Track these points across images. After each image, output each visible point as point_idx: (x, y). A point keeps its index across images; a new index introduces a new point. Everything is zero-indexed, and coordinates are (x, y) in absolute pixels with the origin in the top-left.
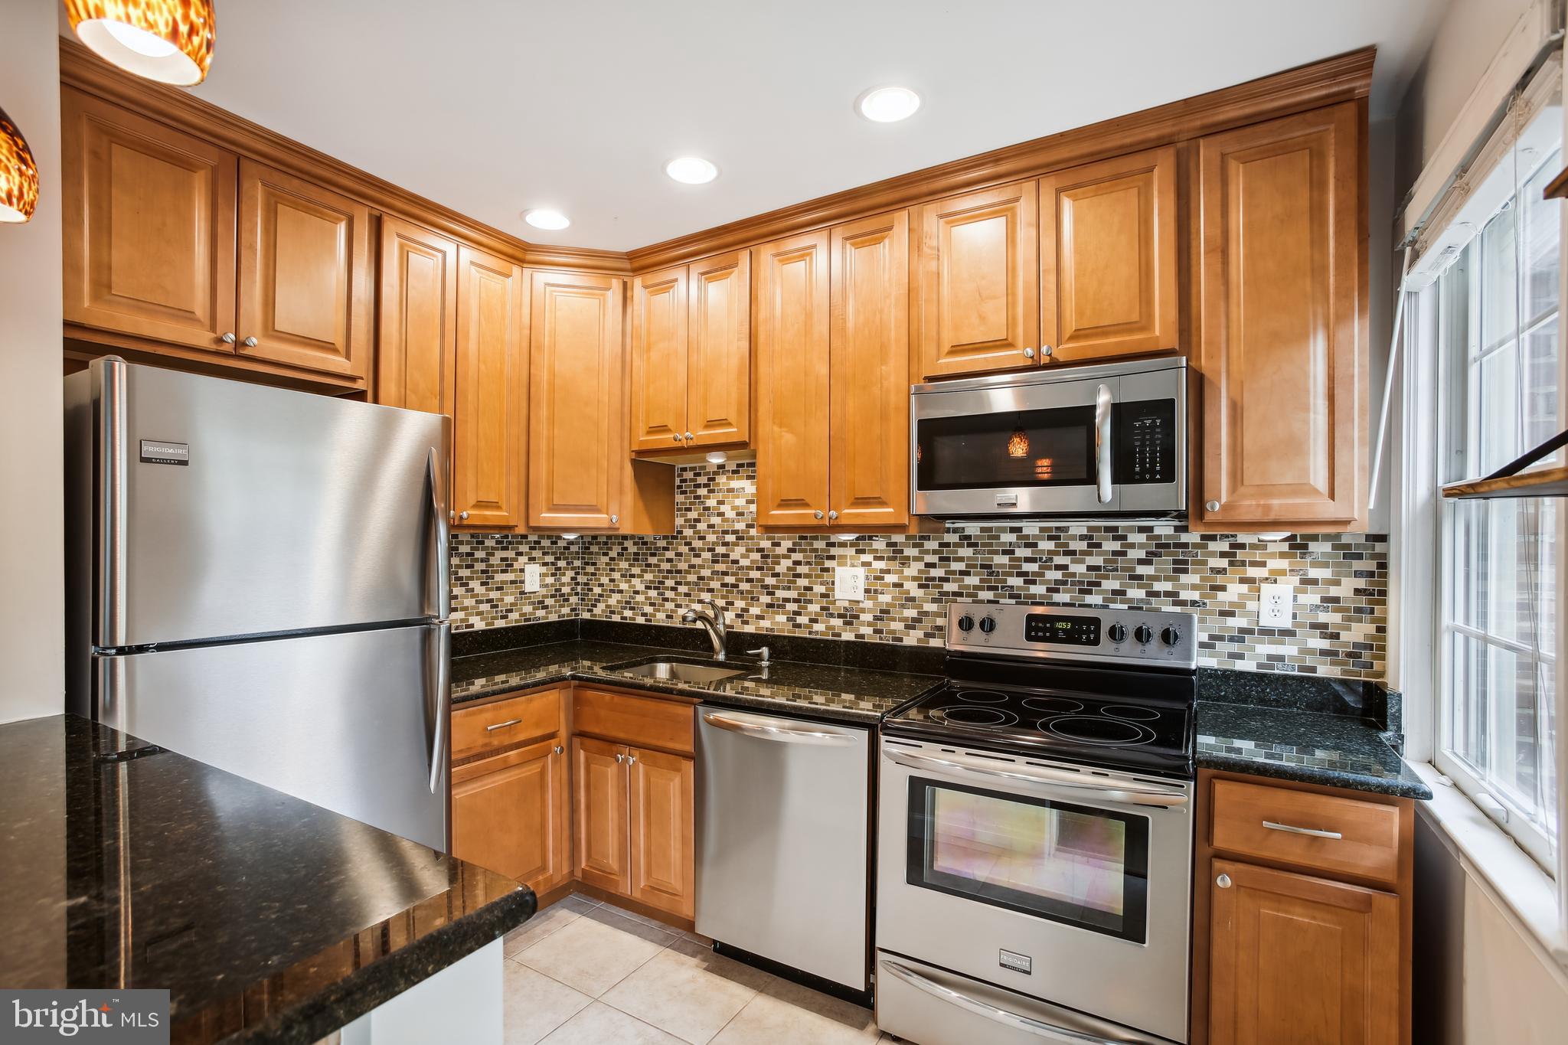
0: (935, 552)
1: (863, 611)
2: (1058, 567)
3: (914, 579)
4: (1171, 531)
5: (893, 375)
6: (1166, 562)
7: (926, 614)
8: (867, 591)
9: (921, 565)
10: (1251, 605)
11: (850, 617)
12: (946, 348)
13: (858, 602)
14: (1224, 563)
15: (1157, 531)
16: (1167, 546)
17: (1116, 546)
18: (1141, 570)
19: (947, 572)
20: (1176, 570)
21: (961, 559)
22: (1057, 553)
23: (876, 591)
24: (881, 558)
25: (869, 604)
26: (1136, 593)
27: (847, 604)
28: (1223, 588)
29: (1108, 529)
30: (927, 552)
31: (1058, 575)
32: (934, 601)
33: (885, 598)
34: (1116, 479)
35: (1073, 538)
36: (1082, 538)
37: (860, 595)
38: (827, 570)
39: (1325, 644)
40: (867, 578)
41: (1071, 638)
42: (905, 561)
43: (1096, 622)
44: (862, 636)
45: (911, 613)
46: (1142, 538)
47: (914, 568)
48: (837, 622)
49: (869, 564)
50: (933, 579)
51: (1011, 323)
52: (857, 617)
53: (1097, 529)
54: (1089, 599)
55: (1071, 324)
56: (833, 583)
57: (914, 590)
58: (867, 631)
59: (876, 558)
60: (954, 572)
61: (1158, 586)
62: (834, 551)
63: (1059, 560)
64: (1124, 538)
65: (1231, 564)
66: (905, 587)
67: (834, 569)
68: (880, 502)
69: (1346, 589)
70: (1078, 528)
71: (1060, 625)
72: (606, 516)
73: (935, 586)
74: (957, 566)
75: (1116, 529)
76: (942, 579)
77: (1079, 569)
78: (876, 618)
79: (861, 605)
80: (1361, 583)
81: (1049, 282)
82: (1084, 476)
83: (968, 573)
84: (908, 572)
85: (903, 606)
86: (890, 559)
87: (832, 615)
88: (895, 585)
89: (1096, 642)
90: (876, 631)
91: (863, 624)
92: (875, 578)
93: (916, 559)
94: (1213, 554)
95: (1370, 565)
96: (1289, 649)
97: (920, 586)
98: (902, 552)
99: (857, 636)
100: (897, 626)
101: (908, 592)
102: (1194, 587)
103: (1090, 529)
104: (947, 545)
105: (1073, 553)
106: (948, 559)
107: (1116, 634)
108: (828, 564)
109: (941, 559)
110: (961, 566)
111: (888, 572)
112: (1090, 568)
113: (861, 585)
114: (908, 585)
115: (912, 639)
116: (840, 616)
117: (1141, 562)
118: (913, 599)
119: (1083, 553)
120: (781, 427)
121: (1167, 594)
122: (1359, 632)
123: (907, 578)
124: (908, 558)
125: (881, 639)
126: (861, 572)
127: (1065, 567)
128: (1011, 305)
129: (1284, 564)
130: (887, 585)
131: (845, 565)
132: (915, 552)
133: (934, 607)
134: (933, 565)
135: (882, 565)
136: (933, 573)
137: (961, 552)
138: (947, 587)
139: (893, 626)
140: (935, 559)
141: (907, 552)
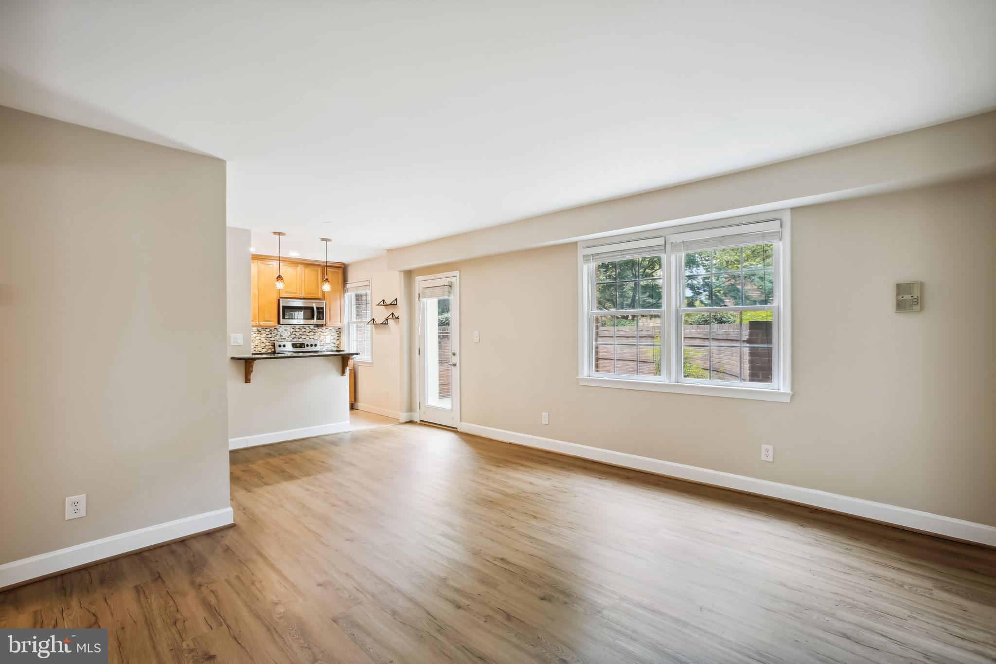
5: (277, 295)
6: (312, 333)
9: (265, 335)
10: (325, 340)
14: (321, 333)
17: (304, 330)
18: (308, 334)
21: (274, 333)
26: (308, 338)
28: (321, 337)
31: (294, 336)
34: (317, 319)
39: (334, 345)
41: (300, 347)
42: (261, 334)
43: (304, 344)
45: (263, 345)
46: (308, 328)
47: (264, 335)
51: (297, 289)
54: (300, 340)
57: (264, 340)
61: (311, 337)
63: (294, 333)
68: (270, 321)
69: (336, 337)
70: (298, 327)
71: (298, 345)
74: (273, 334)
77: (298, 334)
80: (338, 335)
81: (302, 284)
82: (310, 318)
89: (304, 347)
95: (338, 333)
96: (329, 347)
102: (317, 337)
104: (271, 330)
105: (297, 331)
107: (307, 345)
110: (275, 335)
114: (262, 339)
122: (338, 343)
128: (296, 286)
129: (329, 333)
132: (264, 332)
133: (269, 344)
134: (268, 335)
135: (256, 335)
136: (268, 336)
137: (274, 332)
138: (271, 339)
139: (259, 349)
140: (268, 333)
141: (262, 332)
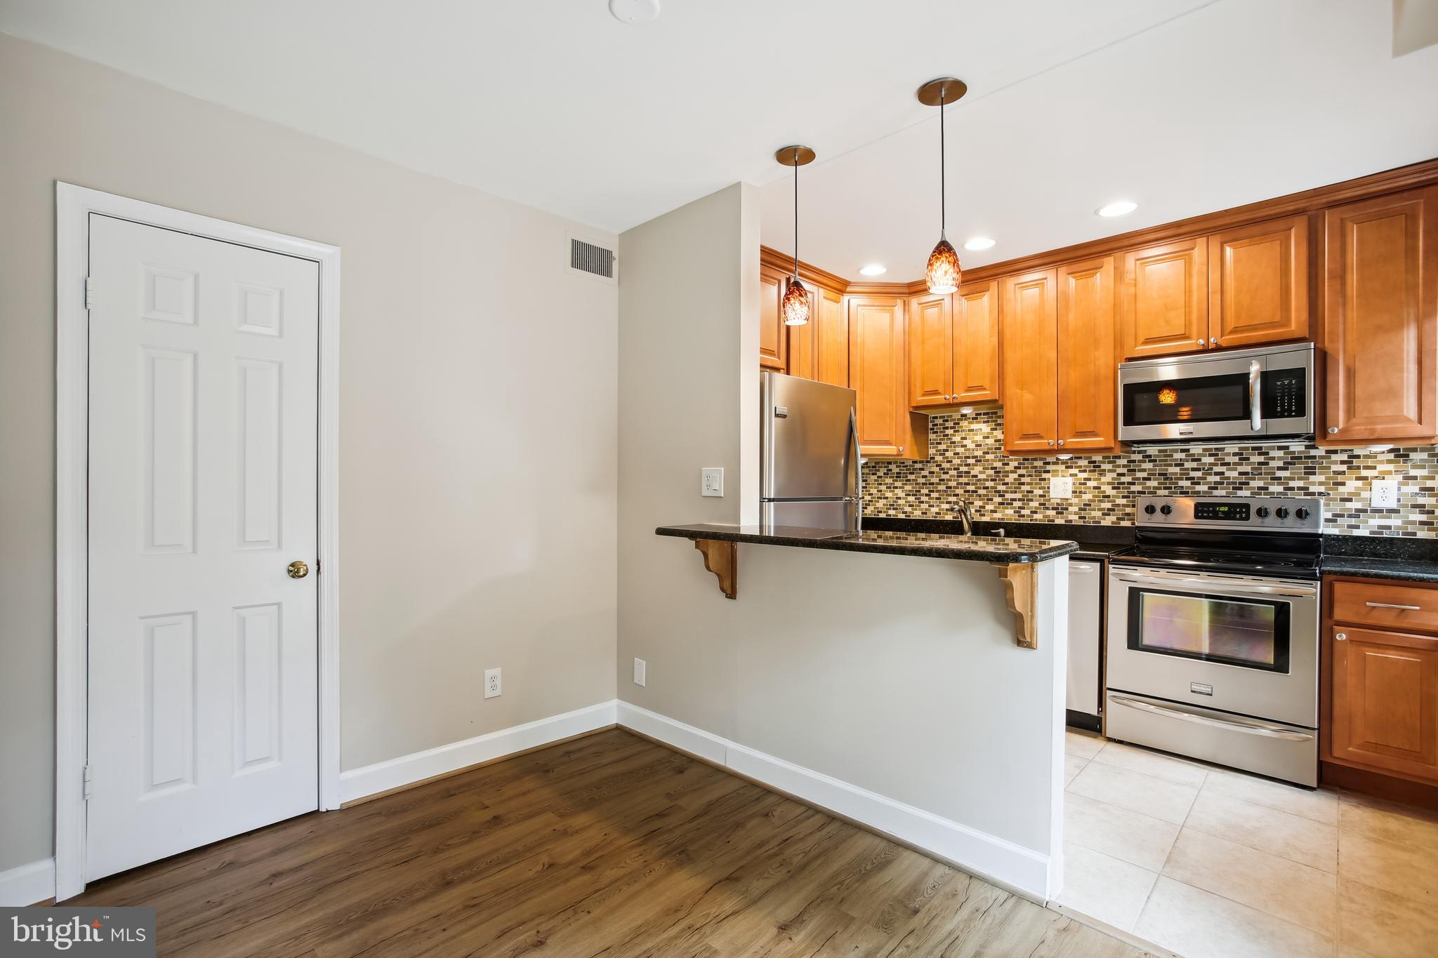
0: (1124, 466)
1: (1071, 505)
2: (1216, 474)
3: (1109, 483)
4: (1303, 448)
5: (1103, 358)
6: (1300, 468)
7: (1118, 505)
8: (1074, 492)
9: (1114, 475)
10: (1365, 494)
11: (1061, 509)
12: (1141, 339)
13: (1067, 499)
14: (1344, 468)
15: (1292, 449)
16: (1300, 458)
17: (1262, 459)
18: (1279, 474)
19: (1133, 479)
20: (1305, 473)
21: (1144, 470)
22: (1216, 465)
23: (1080, 492)
24: (1085, 471)
25: (1075, 501)
26: (1276, 488)
27: (1059, 501)
28: (1343, 484)
29: (1254, 449)
30: (1119, 466)
31: (1217, 478)
32: (1124, 497)
33: (1087, 497)
34: (1265, 415)
35: (1228, 454)
36: (1235, 454)
37: (1069, 495)
38: (1044, 479)
39: (1423, 518)
40: (1074, 484)
41: (1228, 516)
42: (1102, 473)
43: (1247, 506)
44: (1071, 521)
45: (1108, 505)
46: (1281, 453)
47: (1109, 477)
48: (1052, 513)
49: (1076, 475)
50: (1124, 483)
51: (1188, 324)
52: (1067, 509)
53: (1247, 449)
54: (1240, 493)
55: (1231, 323)
56: (1049, 488)
57: (1109, 490)
58: (1071, 517)
59: (1080, 471)
60: (1139, 479)
61: (1292, 484)
62: (1048, 467)
63: (1216, 469)
64: (1267, 453)
65: (1349, 468)
66: (1102, 489)
67: (1049, 479)
68: (1093, 434)
70: (1231, 448)
71: (1220, 509)
72: (894, 447)
73: (1124, 488)
74: (1141, 475)
75: (1260, 448)
76: (1129, 483)
77: (1234, 474)
78: (1080, 509)
79: (1069, 501)
81: (1215, 300)
82: (1241, 414)
83: (1149, 479)
84: (1103, 479)
85: (1101, 501)
86: (1090, 471)
87: (1048, 509)
88: (1095, 488)
89: (1247, 518)
90: (1080, 518)
91: (1071, 513)
92: (1080, 484)
93: (1110, 471)
94: (1335, 462)
96: (1395, 522)
97: (1113, 488)
98: (1100, 466)
99: (1066, 521)
100: (1098, 514)
101: (1104, 492)
102: (1321, 484)
103: (1240, 448)
104: (1134, 461)
105: (1228, 464)
106: (1134, 470)
107: (1262, 513)
108: (1044, 476)
109: (1129, 471)
110: (1145, 475)
111: (1090, 479)
112: (1240, 474)
113: (1070, 488)
114: (1104, 487)
115: (1108, 521)
116: (1053, 509)
117: (1279, 469)
118: (1109, 497)
119: (1235, 464)
120: (1022, 390)
121: (1300, 489)
123: (1104, 484)
124: (1104, 470)
125: (1084, 522)
126: (1070, 480)
127: (1223, 473)
128: (1188, 313)
129: (1390, 467)
130: (1089, 488)
131: (1058, 476)
132: (1110, 466)
133: (1124, 501)
134: (1123, 475)
135: (1085, 475)
136: (1123, 479)
137: (1144, 466)
138: (1133, 488)
139: (1094, 514)
140: (1124, 470)
141: (1104, 466)
